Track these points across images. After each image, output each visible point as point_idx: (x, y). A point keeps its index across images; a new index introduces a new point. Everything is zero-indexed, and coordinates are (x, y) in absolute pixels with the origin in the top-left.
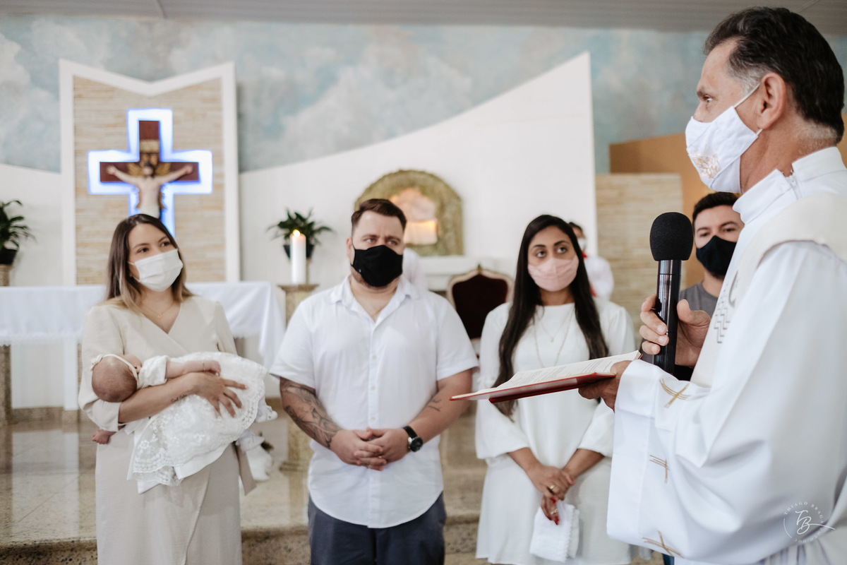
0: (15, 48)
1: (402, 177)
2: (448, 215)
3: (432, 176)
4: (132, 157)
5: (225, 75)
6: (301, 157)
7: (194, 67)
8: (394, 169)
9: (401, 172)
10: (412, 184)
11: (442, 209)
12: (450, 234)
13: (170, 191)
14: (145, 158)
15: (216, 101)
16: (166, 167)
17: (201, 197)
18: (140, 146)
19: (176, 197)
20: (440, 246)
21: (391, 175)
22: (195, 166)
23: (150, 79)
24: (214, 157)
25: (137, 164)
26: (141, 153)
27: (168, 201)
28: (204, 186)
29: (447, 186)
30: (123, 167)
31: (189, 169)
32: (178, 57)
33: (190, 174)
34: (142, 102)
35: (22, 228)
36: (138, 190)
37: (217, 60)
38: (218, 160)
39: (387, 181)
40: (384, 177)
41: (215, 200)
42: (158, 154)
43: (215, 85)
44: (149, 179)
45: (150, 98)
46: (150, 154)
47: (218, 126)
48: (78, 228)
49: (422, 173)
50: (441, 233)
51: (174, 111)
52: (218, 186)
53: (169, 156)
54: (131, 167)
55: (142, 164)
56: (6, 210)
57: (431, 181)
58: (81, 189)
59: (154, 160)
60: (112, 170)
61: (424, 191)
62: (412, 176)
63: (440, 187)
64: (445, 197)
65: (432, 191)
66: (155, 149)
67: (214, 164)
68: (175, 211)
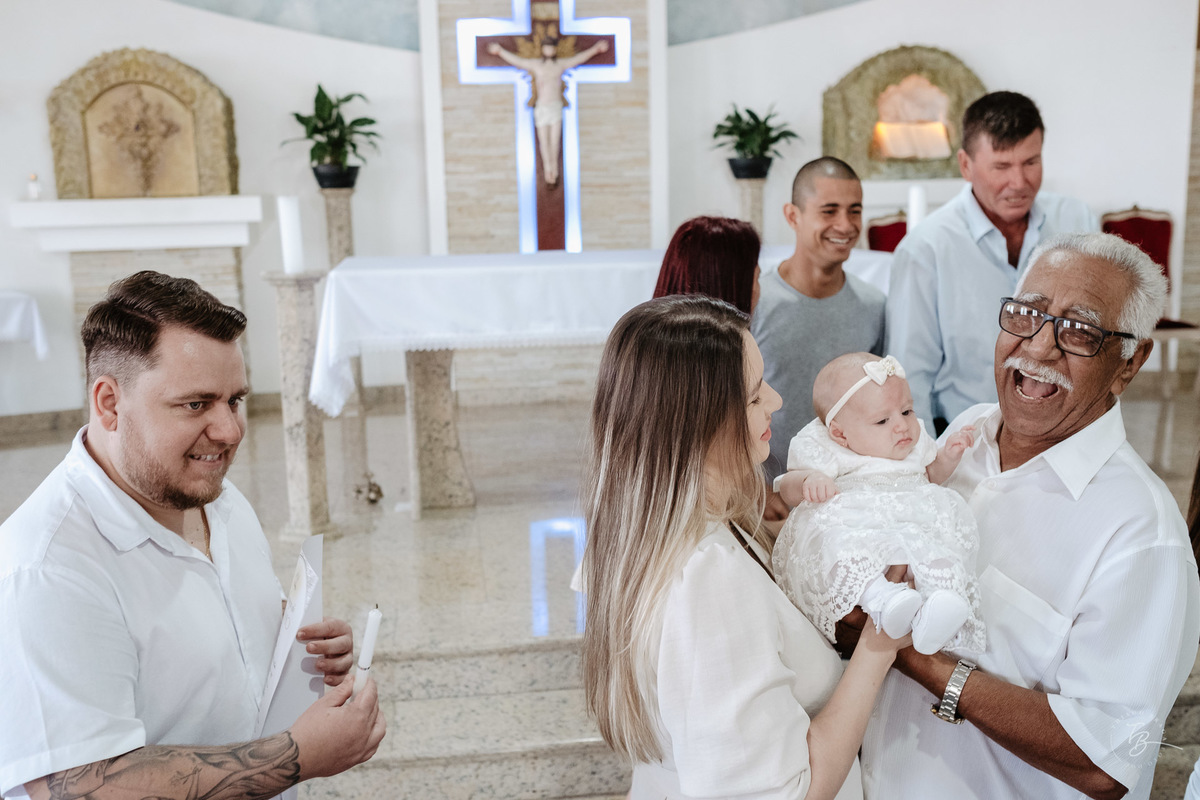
1: (903, 56)
3: (947, 54)
4: (519, 27)
8: (894, 44)
9: (904, 49)
10: (918, 69)
13: (575, 80)
14: (540, 29)
16: (570, 43)
17: (616, 87)
18: (532, 10)
19: (580, 86)
21: (888, 54)
22: (610, 40)
24: (633, 26)
25: (529, 38)
26: (534, 22)
27: (571, 95)
28: (621, 70)
29: (968, 71)
30: (510, 43)
31: (602, 46)
33: (604, 53)
35: (368, 134)
36: (530, 78)
38: (639, 32)
39: (882, 63)
40: (880, 55)
41: (636, 93)
42: (557, 23)
44: (549, 62)
46: (547, 23)
48: (447, 135)
49: (933, 50)
50: (955, 142)
52: (640, 71)
53: (571, 26)
54: (520, 42)
55: (537, 39)
56: (342, 109)
57: (945, 62)
58: (449, 76)
59: (552, 31)
60: (495, 49)
61: (934, 80)
62: (917, 55)
63: (958, 72)
64: (964, 86)
65: (946, 78)
66: (554, 16)
67: (634, 38)
68: (580, 108)
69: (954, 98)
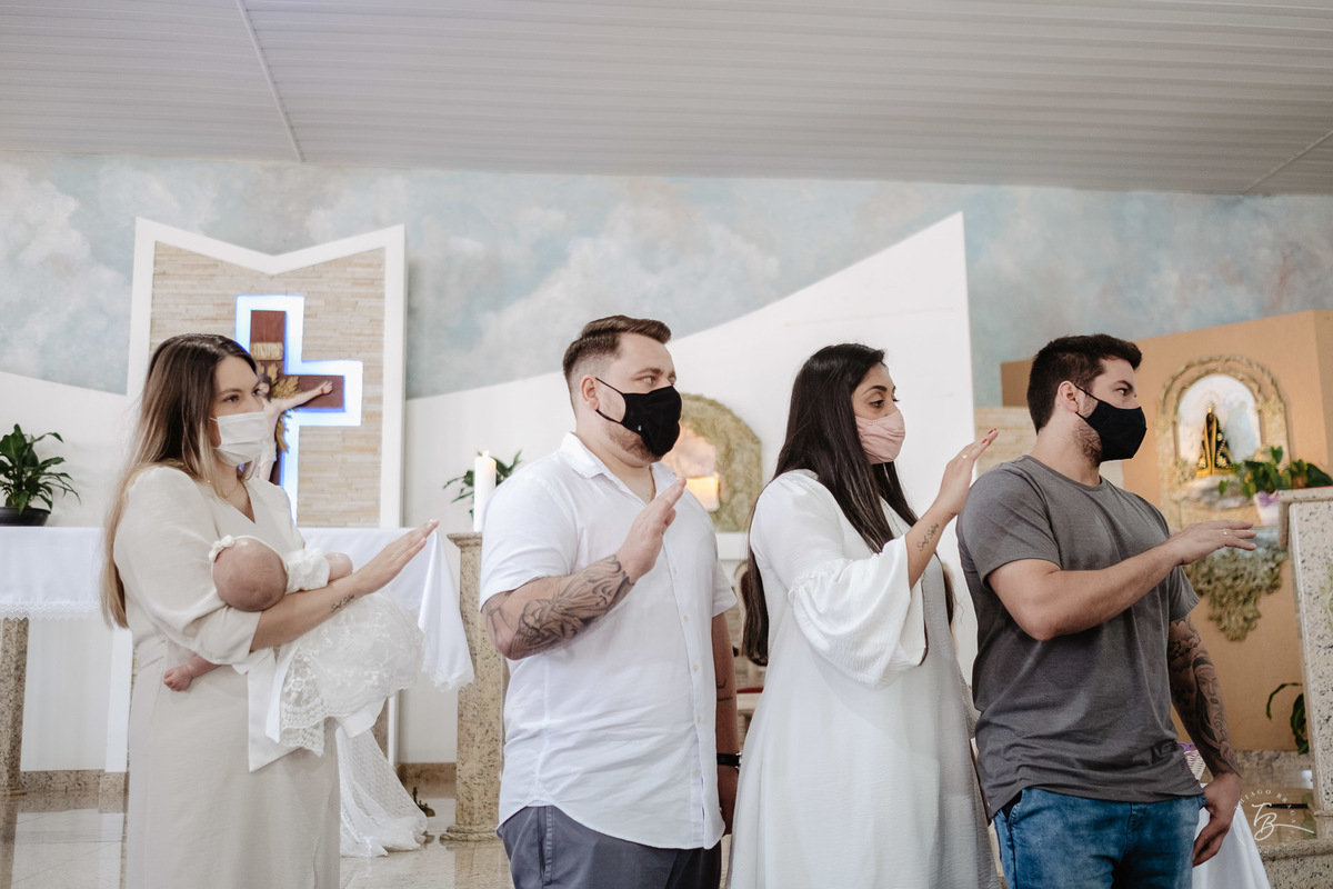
0: (72, 205)
2: (737, 467)
3: (713, 403)
5: (391, 243)
6: (507, 376)
7: (344, 233)
11: (728, 456)
12: (741, 496)
13: (296, 422)
15: (375, 283)
17: (345, 432)
19: (303, 430)
20: (725, 516)
22: (338, 382)
23: (275, 251)
24: (365, 369)
28: (351, 414)
29: (737, 420)
31: (327, 388)
32: (319, 218)
33: (328, 395)
34: (259, 283)
35: (58, 476)
37: (378, 224)
38: (373, 375)
41: (367, 437)
42: (280, 362)
43: (375, 259)
45: (272, 277)
46: (267, 363)
47: (377, 322)
49: (697, 398)
50: (725, 495)
51: (306, 298)
52: (372, 416)
53: (296, 366)
56: (36, 448)
57: (711, 411)
59: (272, 372)
63: (727, 422)
64: (732, 436)
65: (713, 427)
66: (277, 355)
67: (365, 382)
68: (301, 452)
69: (723, 449)
